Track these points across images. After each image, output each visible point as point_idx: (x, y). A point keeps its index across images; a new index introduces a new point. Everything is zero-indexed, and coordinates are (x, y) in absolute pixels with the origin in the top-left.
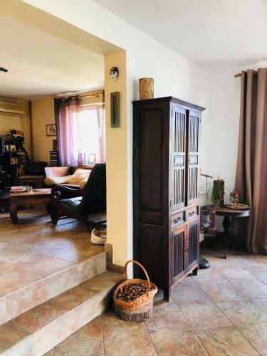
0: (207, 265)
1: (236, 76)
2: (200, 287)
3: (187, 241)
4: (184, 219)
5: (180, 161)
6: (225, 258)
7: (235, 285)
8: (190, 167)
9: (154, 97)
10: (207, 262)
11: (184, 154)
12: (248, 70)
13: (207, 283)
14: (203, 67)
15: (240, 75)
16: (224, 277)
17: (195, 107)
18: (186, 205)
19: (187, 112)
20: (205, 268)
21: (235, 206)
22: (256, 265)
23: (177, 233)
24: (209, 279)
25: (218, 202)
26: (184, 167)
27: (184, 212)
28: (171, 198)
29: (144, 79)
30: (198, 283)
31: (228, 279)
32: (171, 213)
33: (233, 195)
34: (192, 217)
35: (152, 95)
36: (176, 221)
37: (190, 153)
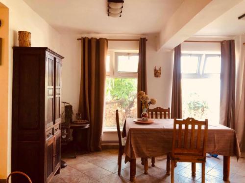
0: (65, 165)
1: (78, 39)
2: (64, 181)
3: (55, 149)
4: (53, 134)
5: (51, 92)
6: (75, 158)
7: (86, 174)
8: (56, 96)
9: (32, 46)
10: (65, 163)
11: (53, 87)
12: (85, 37)
13: (68, 177)
14: (57, 30)
15: (80, 39)
16: (78, 170)
17: (59, 56)
18: (54, 123)
19: (55, 59)
20: (64, 167)
21: (80, 121)
22: (95, 158)
23: (49, 144)
24: (69, 174)
25: (69, 120)
26: (53, 97)
27: (53, 129)
28: (46, 119)
29: (23, 31)
30: (62, 179)
31: (81, 171)
32: (46, 130)
33: (78, 115)
34: (57, 132)
35: (30, 44)
36: (48, 136)
37: (56, 87)
